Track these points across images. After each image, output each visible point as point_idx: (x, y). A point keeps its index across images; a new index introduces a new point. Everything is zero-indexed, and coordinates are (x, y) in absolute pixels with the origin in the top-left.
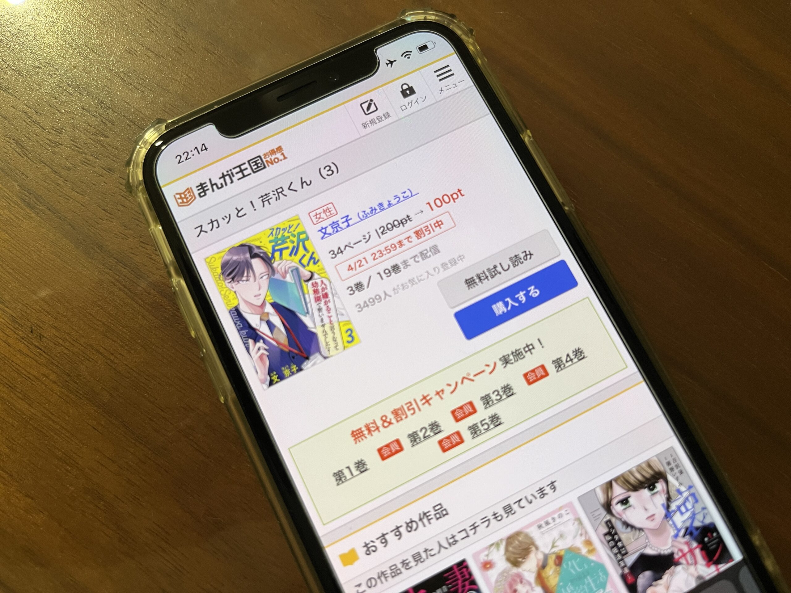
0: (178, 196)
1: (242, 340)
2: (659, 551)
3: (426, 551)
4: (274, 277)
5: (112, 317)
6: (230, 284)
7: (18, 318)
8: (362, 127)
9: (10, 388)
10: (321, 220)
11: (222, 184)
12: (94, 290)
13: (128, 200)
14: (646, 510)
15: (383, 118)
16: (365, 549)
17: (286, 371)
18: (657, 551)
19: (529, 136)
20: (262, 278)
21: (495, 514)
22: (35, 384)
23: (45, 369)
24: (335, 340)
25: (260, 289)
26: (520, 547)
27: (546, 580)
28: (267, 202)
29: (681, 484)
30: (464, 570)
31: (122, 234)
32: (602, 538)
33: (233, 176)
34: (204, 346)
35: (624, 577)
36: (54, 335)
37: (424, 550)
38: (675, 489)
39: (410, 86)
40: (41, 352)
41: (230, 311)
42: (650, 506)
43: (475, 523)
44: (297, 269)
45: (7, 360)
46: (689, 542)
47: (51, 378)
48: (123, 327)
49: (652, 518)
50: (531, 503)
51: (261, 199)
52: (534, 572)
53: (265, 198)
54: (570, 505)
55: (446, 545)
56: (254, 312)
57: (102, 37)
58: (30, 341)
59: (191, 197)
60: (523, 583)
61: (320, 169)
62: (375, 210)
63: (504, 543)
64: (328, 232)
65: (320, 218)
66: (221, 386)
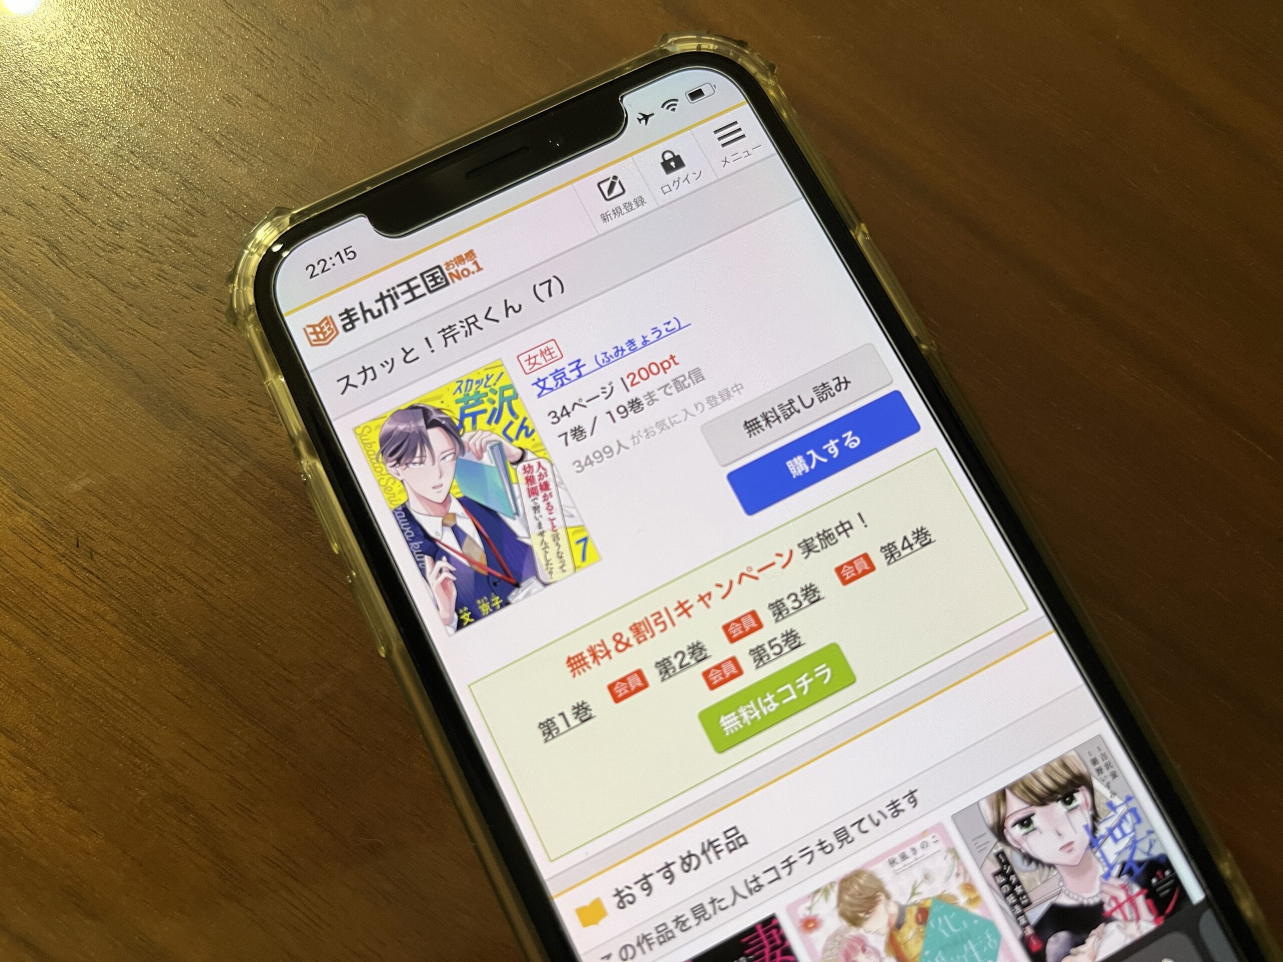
0: (310, 330)
1: (414, 556)
2: (1081, 900)
3: (713, 901)
4: (464, 458)
5: (204, 521)
6: (393, 469)
7: (55, 524)
8: (600, 220)
9: (42, 635)
10: (537, 366)
11: (379, 311)
12: (176, 479)
13: (228, 335)
14: (1060, 835)
15: (634, 206)
16: (617, 899)
17: (484, 605)
18: (1077, 900)
19: (864, 234)
20: (444, 458)
21: (821, 844)
22: (83, 628)
23: (99, 605)
24: (560, 556)
25: (441, 477)
26: (860, 894)
27: (902, 947)
28: (451, 339)
29: (1114, 794)
30: (774, 931)
31: (219, 389)
32: (991, 879)
33: (398, 297)
34: (354, 568)
35: (1025, 942)
36: (114, 550)
37: (709, 900)
38: (1105, 802)
39: (676, 155)
40: (91, 577)
41: (394, 512)
42: (1066, 829)
43: (790, 857)
44: (500, 445)
45: (37, 591)
46: (1128, 884)
47: (108, 618)
48: (223, 538)
49: (1069, 848)
50: (878, 824)
51: (442, 333)
52: (884, 935)
53: (448, 333)
54: (939, 828)
55: (744, 891)
56: (432, 514)
57: (185, 76)
58: (74, 559)
59: (330, 331)
60: (867, 952)
61: (535, 287)
62: (623, 350)
63: (836, 888)
64: (547, 386)
65: (535, 364)
66: (380, 630)
